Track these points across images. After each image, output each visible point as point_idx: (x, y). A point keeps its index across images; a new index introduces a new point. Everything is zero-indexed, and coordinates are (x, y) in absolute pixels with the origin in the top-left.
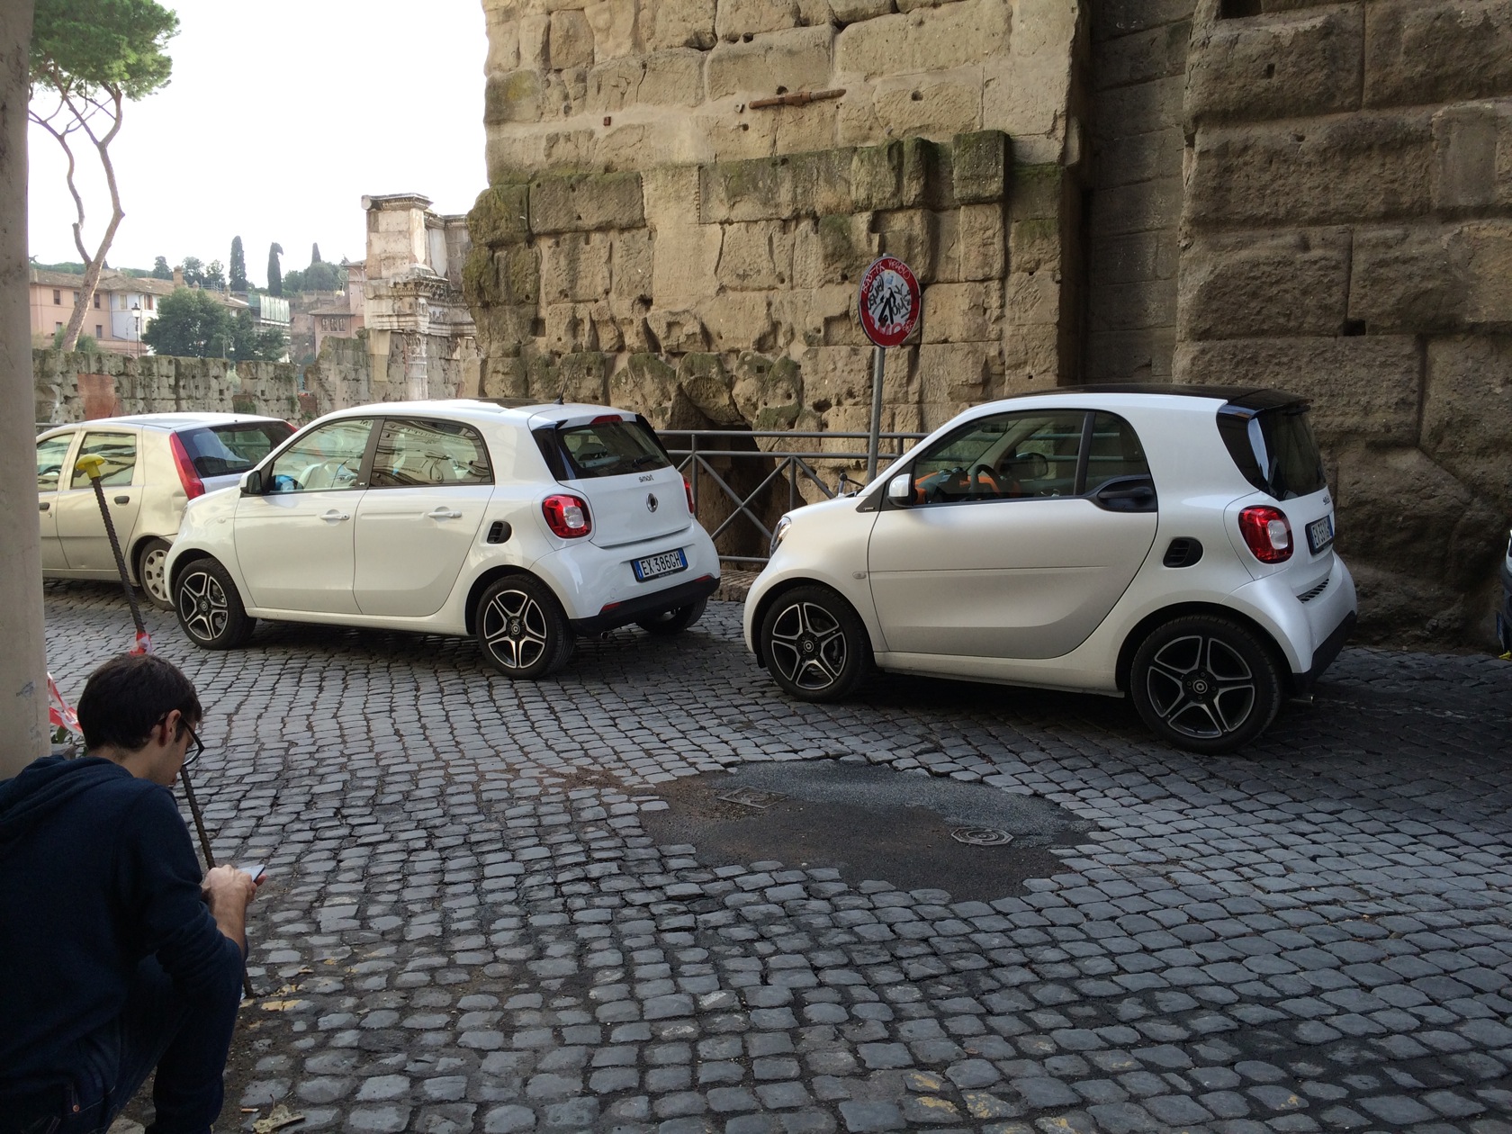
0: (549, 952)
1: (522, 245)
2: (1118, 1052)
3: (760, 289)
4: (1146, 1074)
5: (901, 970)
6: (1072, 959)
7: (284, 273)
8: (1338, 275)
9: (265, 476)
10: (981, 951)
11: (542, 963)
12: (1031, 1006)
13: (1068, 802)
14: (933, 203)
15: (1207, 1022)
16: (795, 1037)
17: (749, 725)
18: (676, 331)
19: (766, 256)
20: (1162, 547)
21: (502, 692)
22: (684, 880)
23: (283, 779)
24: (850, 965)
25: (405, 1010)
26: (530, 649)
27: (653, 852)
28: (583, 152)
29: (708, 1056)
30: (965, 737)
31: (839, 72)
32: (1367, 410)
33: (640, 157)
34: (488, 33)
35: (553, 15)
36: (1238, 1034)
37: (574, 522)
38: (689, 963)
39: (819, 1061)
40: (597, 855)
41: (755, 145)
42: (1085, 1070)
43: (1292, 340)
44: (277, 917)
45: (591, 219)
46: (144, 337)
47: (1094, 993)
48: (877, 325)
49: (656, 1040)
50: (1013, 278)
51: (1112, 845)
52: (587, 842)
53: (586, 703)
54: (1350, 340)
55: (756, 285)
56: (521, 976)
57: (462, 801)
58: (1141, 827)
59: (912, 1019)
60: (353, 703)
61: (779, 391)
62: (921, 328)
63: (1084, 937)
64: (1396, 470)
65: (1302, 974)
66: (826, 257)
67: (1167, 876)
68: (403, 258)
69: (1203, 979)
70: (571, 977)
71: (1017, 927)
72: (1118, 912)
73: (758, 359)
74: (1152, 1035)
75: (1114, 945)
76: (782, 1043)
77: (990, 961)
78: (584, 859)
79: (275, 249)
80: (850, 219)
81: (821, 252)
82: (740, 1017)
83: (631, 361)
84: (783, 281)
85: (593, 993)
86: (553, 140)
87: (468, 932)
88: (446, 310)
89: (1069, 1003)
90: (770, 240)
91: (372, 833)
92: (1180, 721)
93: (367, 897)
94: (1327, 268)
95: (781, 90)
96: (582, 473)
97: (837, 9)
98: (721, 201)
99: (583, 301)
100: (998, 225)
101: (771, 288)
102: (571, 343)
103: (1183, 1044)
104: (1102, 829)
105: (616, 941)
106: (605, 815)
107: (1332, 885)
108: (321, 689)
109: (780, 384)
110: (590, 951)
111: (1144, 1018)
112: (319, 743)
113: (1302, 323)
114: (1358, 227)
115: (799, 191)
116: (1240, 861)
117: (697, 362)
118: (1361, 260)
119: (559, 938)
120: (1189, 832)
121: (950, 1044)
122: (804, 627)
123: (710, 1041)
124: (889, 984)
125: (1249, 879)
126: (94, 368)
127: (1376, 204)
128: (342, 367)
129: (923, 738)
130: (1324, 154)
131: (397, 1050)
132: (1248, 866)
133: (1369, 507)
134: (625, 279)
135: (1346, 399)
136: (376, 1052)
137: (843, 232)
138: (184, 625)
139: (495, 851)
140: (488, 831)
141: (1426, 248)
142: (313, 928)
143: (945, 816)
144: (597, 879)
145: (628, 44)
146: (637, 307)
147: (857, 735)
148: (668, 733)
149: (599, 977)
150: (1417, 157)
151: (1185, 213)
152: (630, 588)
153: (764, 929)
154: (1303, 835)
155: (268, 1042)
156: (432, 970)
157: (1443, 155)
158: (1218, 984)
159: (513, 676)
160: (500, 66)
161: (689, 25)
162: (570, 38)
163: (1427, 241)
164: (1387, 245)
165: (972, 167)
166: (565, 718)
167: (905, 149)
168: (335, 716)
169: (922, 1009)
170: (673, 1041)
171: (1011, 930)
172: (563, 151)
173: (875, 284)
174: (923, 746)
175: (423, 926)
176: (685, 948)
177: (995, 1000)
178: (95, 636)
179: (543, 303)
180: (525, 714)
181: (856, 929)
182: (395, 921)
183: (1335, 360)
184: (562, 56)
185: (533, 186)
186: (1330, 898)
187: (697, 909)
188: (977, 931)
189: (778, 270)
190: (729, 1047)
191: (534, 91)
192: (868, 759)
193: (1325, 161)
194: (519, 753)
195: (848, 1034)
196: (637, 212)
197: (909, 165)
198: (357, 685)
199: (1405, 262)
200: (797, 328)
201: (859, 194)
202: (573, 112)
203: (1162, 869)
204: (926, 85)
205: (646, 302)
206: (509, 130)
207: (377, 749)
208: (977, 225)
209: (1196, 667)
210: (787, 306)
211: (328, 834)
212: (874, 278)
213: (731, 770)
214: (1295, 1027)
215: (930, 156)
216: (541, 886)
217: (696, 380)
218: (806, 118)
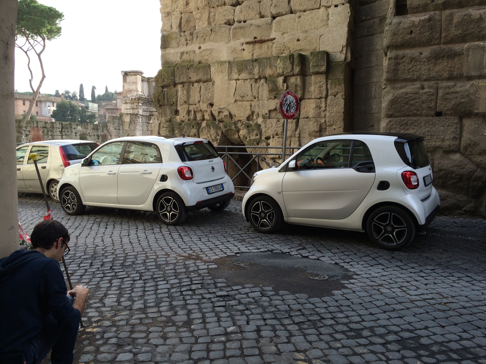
0: (178, 313)
1: (172, 87)
2: (362, 347)
3: (248, 101)
4: (371, 354)
5: (292, 320)
6: (347, 317)
7: (96, 95)
8: (433, 97)
9: (89, 160)
10: (318, 314)
11: (176, 317)
12: (334, 332)
13: (346, 266)
14: (304, 74)
15: (391, 337)
16: (258, 341)
17: (244, 240)
18: (221, 114)
19: (250, 90)
20: (377, 183)
21: (164, 229)
22: (222, 290)
23: (94, 257)
24: (275, 318)
25: (132, 332)
26: (173, 216)
27: (212, 281)
28: (192, 57)
29: (229, 348)
30: (313, 245)
31: (273, 32)
32: (443, 140)
33: (210, 59)
34: (162, 20)
35: (183, 14)
36: (401, 341)
37: (188, 175)
38: (224, 317)
39: (265, 349)
40: (194, 282)
41: (247, 55)
42: (351, 353)
43: (419, 118)
44: (91, 302)
45: (194, 78)
46: (51, 115)
47: (354, 328)
48: (285, 112)
49: (213, 342)
50: (329, 98)
51: (360, 280)
52: (191, 278)
53: (191, 233)
54: (438, 118)
55: (247, 100)
56: (169, 321)
57: (151, 264)
58: (370, 274)
59: (295, 336)
60: (116, 233)
61: (254, 133)
62: (300, 113)
63: (351, 309)
64: (453, 160)
65: (422, 322)
66: (269, 91)
67: (378, 290)
68: (134, 91)
69: (390, 323)
70: (185, 321)
71: (330, 306)
72: (362, 302)
73: (247, 123)
74: (373, 341)
75: (361, 312)
76: (253, 343)
77: (321, 317)
78: (190, 283)
79: (94, 88)
80: (277, 79)
81: (268, 89)
82: (240, 335)
83: (206, 124)
84: (255, 98)
85: (192, 327)
86: (182, 54)
87: (152, 307)
88: (148, 107)
89: (346, 331)
90: (251, 85)
91: (122, 274)
92: (383, 240)
93: (120, 295)
94: (430, 95)
95: (255, 38)
96: (190, 159)
97: (273, 13)
98: (236, 73)
99: (192, 105)
100: (324, 81)
101: (252, 101)
102: (187, 118)
103: (383, 345)
104: (358, 275)
105: (200, 310)
106: (197, 269)
107: (432, 293)
108: (106, 228)
109: (254, 131)
110: (192, 313)
111: (371, 336)
112: (106, 245)
113: (422, 113)
114: (440, 82)
115: (261, 70)
116: (402, 285)
117: (228, 124)
118: (441, 93)
119: (182, 309)
120: (385, 276)
121: (308, 344)
122: (262, 209)
123: (230, 343)
124: (288, 325)
125: (405, 291)
126: (35, 125)
127: (446, 75)
128: (114, 125)
129: (300, 245)
130: (429, 59)
131: (129, 345)
132: (405, 287)
133: (444, 171)
134: (205, 98)
135: (436, 137)
136: (123, 345)
137: (275, 83)
138: (63, 207)
139: (162, 281)
140: (159, 274)
141: (462, 89)
142: (103, 305)
143: (307, 270)
144: (194, 290)
145: (206, 23)
146: (209, 106)
147: (278, 244)
148: (217, 243)
149: (194, 321)
150: (459, 60)
151: (384, 77)
152: (206, 196)
153: (248, 306)
154: (422, 277)
155: (88, 342)
156: (141, 319)
157: (467, 59)
158: (395, 325)
159: (168, 224)
160: (165, 30)
161: (226, 17)
162: (188, 21)
163: (462, 86)
164: (449, 87)
165: (316, 63)
166: (184, 238)
167: (295, 57)
168: (111, 237)
169: (298, 333)
170: (218, 342)
171: (328, 307)
172: (185, 57)
173: (285, 99)
174: (299, 248)
175: (139, 305)
176: (222, 312)
177: (322, 330)
178: (34, 211)
179: (179, 105)
180: (172, 237)
181: (277, 306)
182: (129, 303)
183: (433, 124)
184: (185, 27)
185: (176, 68)
186: (431, 297)
187: (226, 300)
188: (317, 307)
189: (254, 95)
190: (236, 344)
191: (176, 38)
192: (282, 252)
193: (429, 61)
194: (170, 249)
195: (275, 341)
196: (209, 76)
197: (296, 62)
198: (118, 227)
199: (455, 93)
200: (260, 113)
201: (280, 71)
202: (189, 45)
203: (377, 288)
204: (301, 36)
205: (212, 105)
206: (168, 50)
207: (124, 247)
208: (318, 81)
209: (388, 222)
210: (257, 107)
211: (108, 275)
212: (284, 98)
213: (238, 255)
214: (420, 339)
215: (303, 59)
216: (176, 292)
217: (227, 130)
218: (263, 47)
